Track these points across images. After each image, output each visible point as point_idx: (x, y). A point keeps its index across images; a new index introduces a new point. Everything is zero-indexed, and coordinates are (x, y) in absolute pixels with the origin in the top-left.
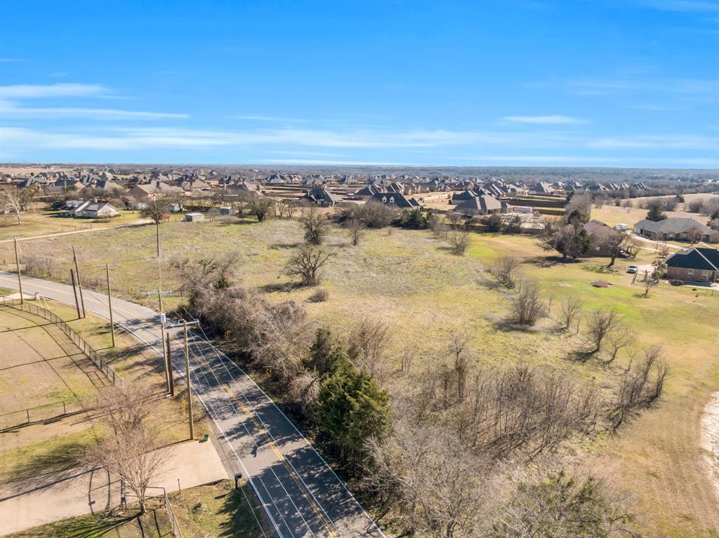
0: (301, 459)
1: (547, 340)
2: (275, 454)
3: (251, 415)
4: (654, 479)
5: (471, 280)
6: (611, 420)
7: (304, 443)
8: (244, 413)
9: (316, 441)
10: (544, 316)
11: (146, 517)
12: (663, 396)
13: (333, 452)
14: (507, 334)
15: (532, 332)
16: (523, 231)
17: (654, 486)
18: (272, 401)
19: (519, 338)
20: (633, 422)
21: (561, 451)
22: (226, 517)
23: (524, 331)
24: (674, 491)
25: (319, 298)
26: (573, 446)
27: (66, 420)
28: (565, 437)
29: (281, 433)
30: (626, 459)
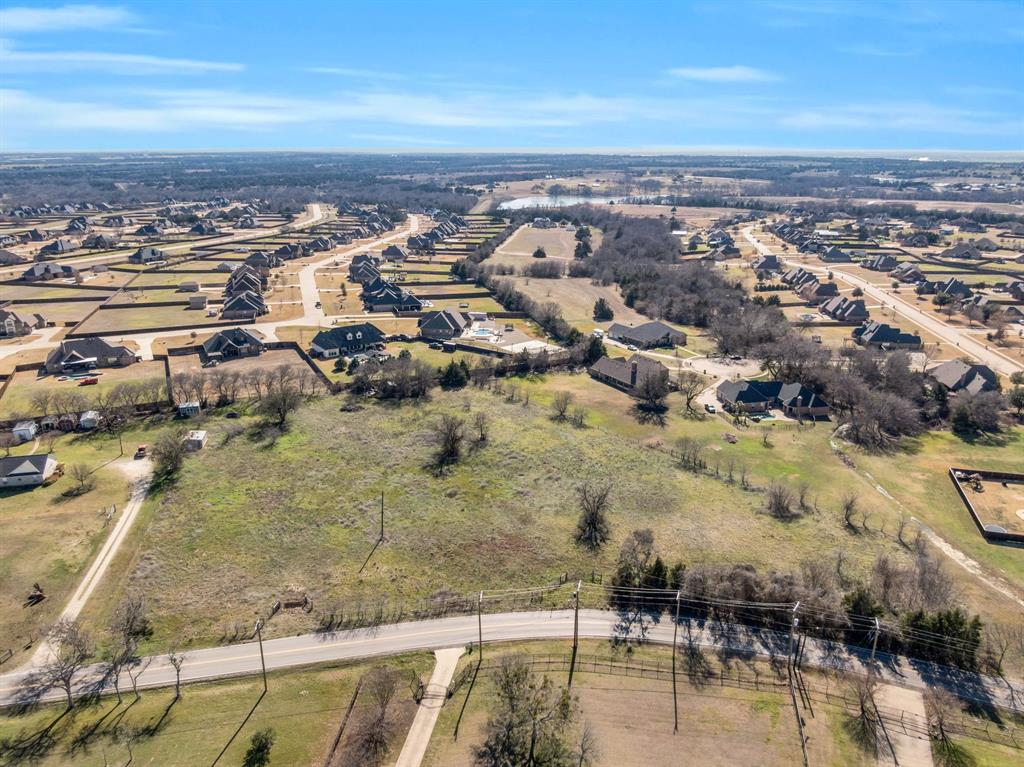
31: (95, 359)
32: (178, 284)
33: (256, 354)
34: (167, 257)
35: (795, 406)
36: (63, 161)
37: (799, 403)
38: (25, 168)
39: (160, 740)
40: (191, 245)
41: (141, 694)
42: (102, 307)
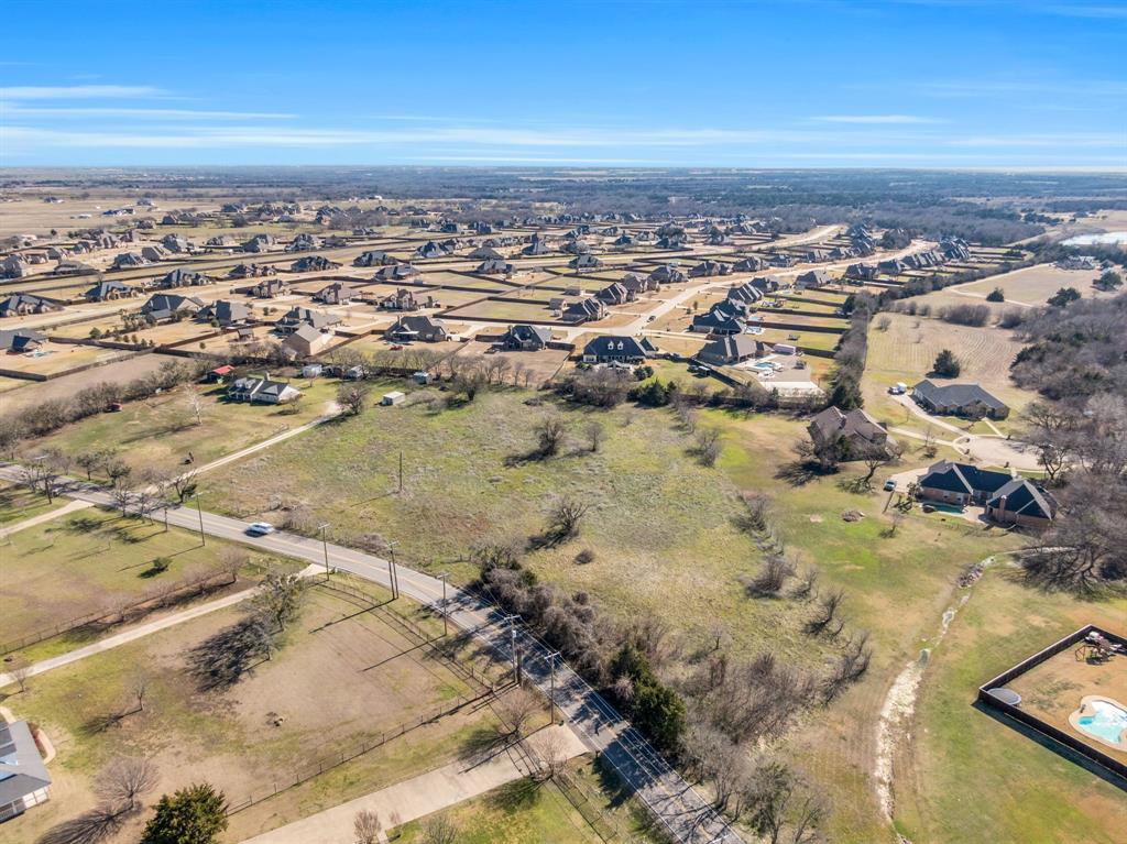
0: (626, 737)
1: (790, 608)
2: (610, 734)
3: (583, 702)
4: (843, 741)
5: (725, 516)
6: (826, 694)
7: (625, 725)
8: (577, 700)
9: (633, 722)
10: (790, 573)
11: (555, 778)
12: (870, 670)
13: (646, 731)
14: (757, 601)
15: (778, 599)
16: (781, 405)
17: (841, 747)
18: (591, 689)
19: (767, 606)
20: (842, 695)
21: (789, 722)
22: (597, 776)
23: (772, 597)
24: (853, 749)
25: (584, 558)
26: (797, 718)
27: (462, 710)
28: (793, 711)
29: (608, 718)
30: (830, 727)
31: (416, 333)
32: (565, 287)
33: (533, 349)
34: (602, 265)
35: (998, 507)
36: (657, 175)
37: (1003, 505)
38: (616, 181)
39: (136, 545)
40: (638, 257)
41: (169, 529)
42: (490, 299)
